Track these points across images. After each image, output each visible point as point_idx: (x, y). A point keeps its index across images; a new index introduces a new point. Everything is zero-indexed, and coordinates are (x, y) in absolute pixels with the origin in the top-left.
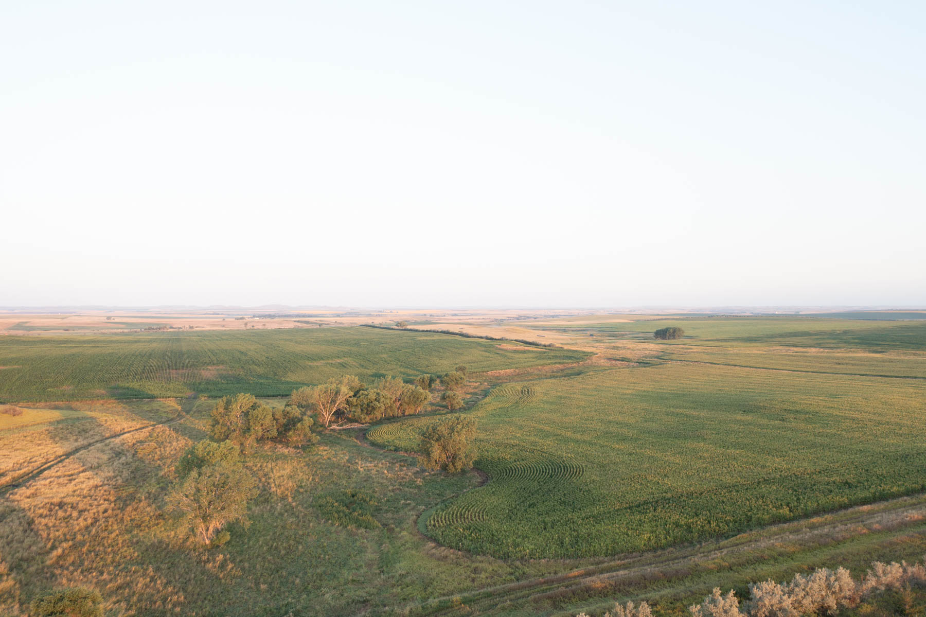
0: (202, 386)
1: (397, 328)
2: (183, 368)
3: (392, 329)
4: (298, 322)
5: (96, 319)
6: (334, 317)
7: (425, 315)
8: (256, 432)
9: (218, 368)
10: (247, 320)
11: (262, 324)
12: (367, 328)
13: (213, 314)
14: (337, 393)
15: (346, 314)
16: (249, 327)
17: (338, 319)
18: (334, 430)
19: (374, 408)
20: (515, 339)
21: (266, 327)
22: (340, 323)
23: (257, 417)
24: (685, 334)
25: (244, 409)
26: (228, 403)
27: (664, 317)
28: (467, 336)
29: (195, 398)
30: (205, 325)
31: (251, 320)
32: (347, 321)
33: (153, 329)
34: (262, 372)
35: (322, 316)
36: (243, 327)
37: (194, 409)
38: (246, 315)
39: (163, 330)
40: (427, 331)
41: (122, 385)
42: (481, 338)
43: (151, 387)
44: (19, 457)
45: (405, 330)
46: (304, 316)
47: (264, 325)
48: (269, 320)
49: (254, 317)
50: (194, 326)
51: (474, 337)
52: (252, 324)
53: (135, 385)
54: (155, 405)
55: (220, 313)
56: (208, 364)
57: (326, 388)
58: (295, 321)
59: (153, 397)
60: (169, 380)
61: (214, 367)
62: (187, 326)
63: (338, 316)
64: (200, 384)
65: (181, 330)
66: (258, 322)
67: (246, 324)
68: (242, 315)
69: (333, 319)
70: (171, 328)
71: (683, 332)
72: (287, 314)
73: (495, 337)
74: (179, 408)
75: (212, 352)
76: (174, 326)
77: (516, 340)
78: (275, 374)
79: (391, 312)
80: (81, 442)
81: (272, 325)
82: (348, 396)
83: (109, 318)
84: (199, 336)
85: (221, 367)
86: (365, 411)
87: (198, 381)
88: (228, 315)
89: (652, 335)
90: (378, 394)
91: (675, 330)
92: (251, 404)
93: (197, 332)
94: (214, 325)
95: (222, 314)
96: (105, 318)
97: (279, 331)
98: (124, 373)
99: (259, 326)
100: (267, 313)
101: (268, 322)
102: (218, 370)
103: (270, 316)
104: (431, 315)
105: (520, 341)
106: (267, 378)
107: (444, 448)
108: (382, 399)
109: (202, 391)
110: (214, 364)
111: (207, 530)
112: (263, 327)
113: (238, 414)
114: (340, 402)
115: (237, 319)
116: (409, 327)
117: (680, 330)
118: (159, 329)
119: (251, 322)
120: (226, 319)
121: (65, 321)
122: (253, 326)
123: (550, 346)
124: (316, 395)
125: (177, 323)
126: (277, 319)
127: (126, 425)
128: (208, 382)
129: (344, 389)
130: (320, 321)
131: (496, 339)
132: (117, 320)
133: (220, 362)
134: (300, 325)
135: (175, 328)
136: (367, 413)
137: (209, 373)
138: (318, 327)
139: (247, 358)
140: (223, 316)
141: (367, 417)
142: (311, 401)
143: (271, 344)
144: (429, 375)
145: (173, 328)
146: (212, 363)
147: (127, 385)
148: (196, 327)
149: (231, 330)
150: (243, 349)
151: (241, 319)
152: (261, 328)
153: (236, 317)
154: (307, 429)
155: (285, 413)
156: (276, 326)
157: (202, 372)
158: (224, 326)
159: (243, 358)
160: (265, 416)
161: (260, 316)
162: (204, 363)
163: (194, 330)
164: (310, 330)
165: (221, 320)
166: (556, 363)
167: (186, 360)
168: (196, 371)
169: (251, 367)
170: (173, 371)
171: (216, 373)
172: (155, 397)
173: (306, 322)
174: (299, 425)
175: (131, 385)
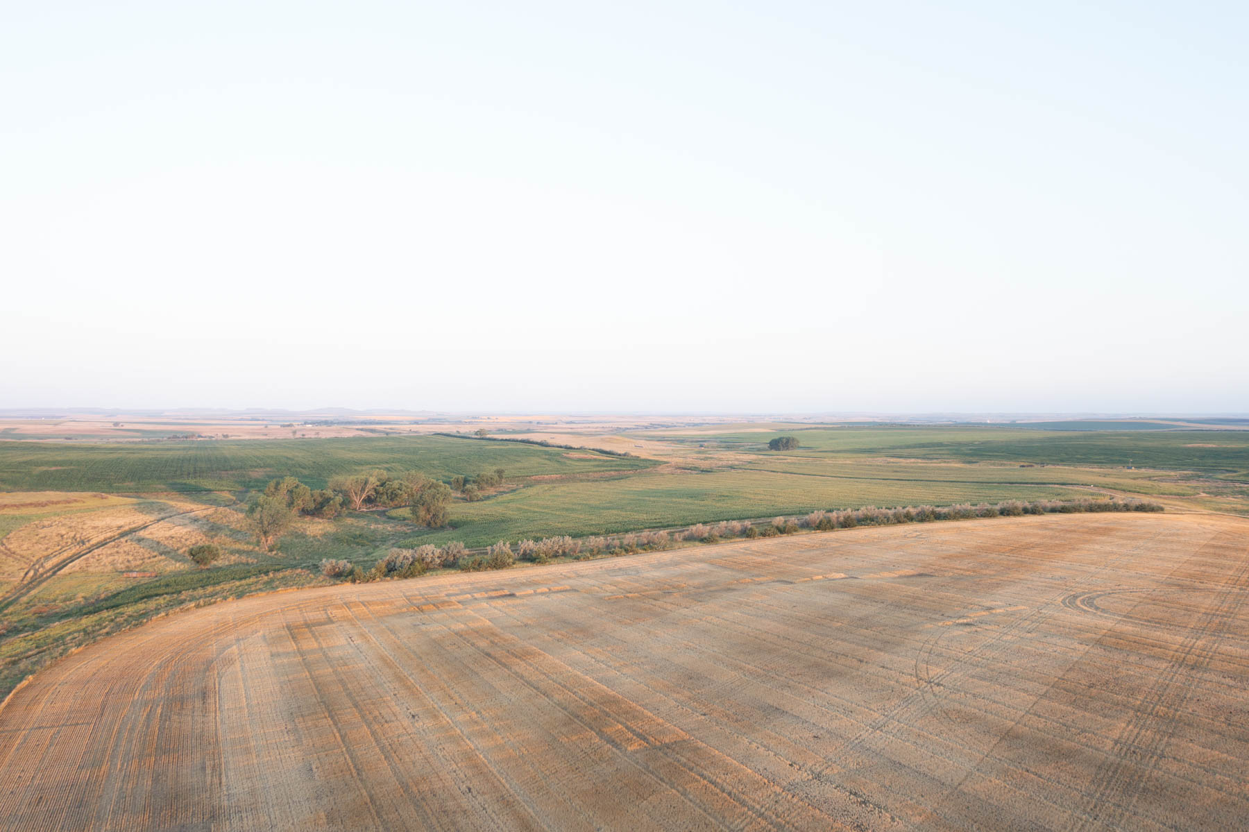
0: (251, 484)
1: (476, 437)
2: (232, 469)
3: (469, 438)
4: (362, 430)
5: (99, 425)
6: (410, 424)
7: (530, 422)
8: (298, 505)
9: (265, 470)
10: (297, 427)
11: (314, 433)
12: (440, 437)
13: (252, 420)
14: (366, 483)
15: (429, 420)
16: (298, 435)
17: (414, 427)
18: (363, 512)
19: (396, 495)
20: (592, 448)
21: (320, 436)
22: (416, 432)
23: (299, 494)
24: (801, 444)
25: (289, 488)
26: (278, 484)
28: (547, 446)
29: (247, 492)
30: (243, 433)
31: (300, 427)
32: (424, 429)
33: (179, 438)
34: (307, 474)
35: (396, 423)
36: (290, 436)
37: (247, 499)
38: (295, 421)
39: (191, 439)
40: (506, 440)
41: (178, 481)
42: (561, 447)
43: (206, 483)
45: (483, 439)
46: (371, 423)
47: (318, 434)
48: (324, 427)
49: (306, 423)
50: (230, 434)
51: (554, 446)
52: (302, 433)
53: (192, 481)
54: (213, 496)
55: (261, 418)
56: (255, 467)
57: (357, 479)
58: (357, 429)
59: (210, 491)
60: (221, 478)
61: (261, 469)
62: (220, 434)
63: (416, 423)
64: (250, 482)
65: (213, 439)
66: (311, 430)
67: (294, 432)
68: (289, 421)
69: (407, 427)
70: (200, 436)
71: (798, 442)
72: (350, 420)
73: (574, 446)
74: (234, 498)
75: (258, 458)
76: (203, 435)
77: (593, 450)
78: (320, 475)
79: (489, 418)
80: (163, 515)
81: (327, 433)
82: (375, 485)
83: (116, 424)
84: (238, 445)
85: (268, 469)
86: (390, 498)
87: (248, 480)
88: (271, 421)
89: (766, 446)
90: (401, 484)
91: (788, 440)
92: (295, 485)
93: (234, 441)
94: (253, 433)
95: (263, 420)
96: (111, 425)
97: (336, 440)
98: (178, 473)
99: (311, 436)
100: (324, 419)
101: (322, 431)
102: (265, 472)
103: (326, 423)
104: (538, 423)
105: (597, 450)
106: (312, 479)
108: (404, 488)
109: (252, 487)
110: (261, 467)
111: (267, 541)
112: (316, 436)
113: (285, 492)
114: (369, 491)
115: (284, 426)
116: (488, 436)
117: (793, 439)
118: (186, 438)
119: (300, 430)
120: (269, 427)
121: (60, 427)
122: (303, 435)
123: (625, 455)
124: (348, 483)
125: (207, 432)
126: (334, 427)
127: (193, 506)
128: (257, 481)
129: (372, 480)
130: (391, 429)
131: (574, 449)
132: (127, 427)
133: (266, 466)
134: (364, 434)
135: (205, 437)
136: (391, 499)
137: (258, 474)
138: (385, 436)
139: (293, 462)
140: (265, 422)
141: (391, 503)
142: (344, 488)
143: (321, 452)
144: (463, 476)
145: (202, 437)
146: (259, 466)
147: (184, 481)
148: (232, 436)
149: (275, 439)
150: (290, 455)
151: (288, 426)
152: (313, 437)
153: (282, 423)
154: (338, 506)
155: (322, 495)
156: (332, 435)
157: (250, 473)
158: (266, 435)
159: (290, 462)
160: (305, 494)
161: (313, 423)
162: (251, 466)
163: (230, 438)
164: (371, 439)
165: (263, 427)
166: (611, 470)
167: (233, 464)
168: (244, 472)
169: (297, 469)
170: (223, 472)
171: (263, 473)
172: (213, 491)
173: (372, 431)
174: (331, 502)
175: (188, 482)
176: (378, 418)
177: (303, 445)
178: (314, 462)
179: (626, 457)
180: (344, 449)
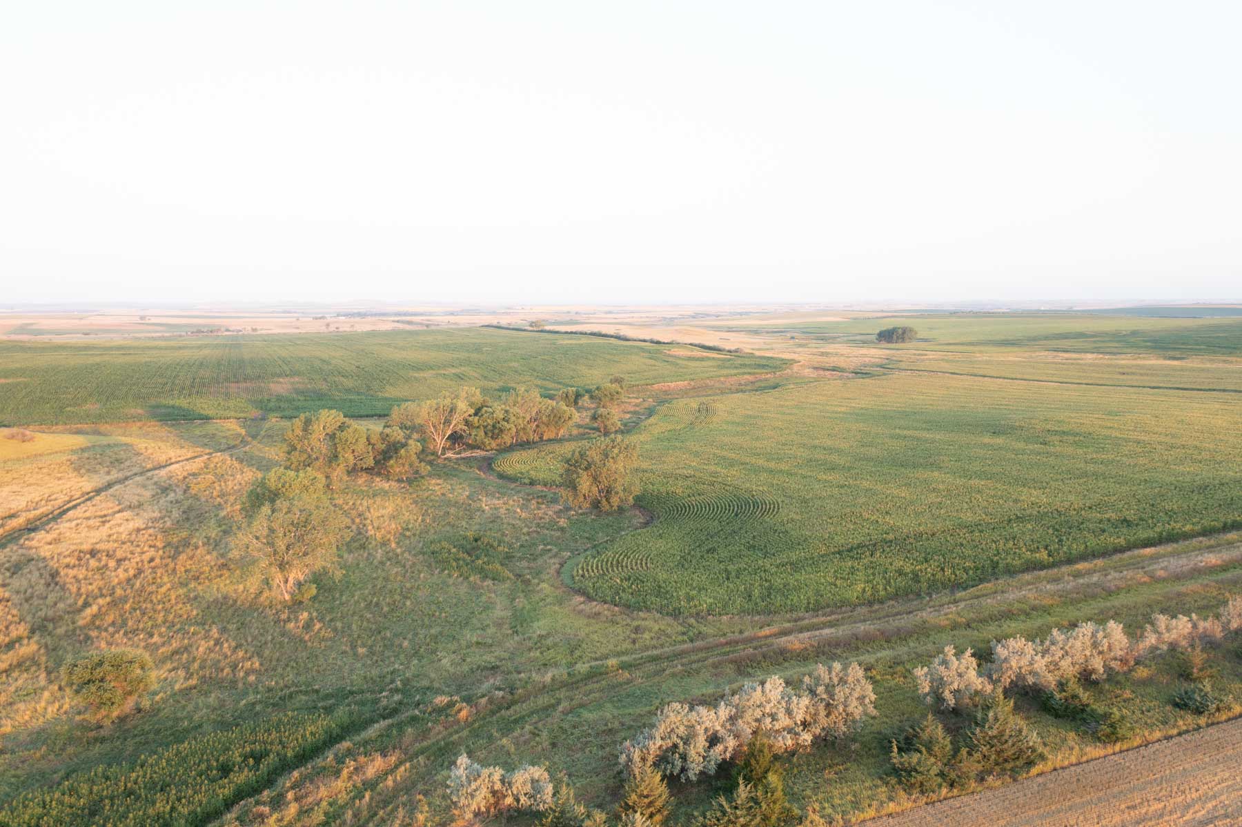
0: (272, 404)
1: (531, 329)
2: (246, 379)
3: (525, 330)
4: (398, 322)
5: (125, 319)
6: (446, 315)
7: (569, 312)
8: (346, 460)
9: (292, 380)
10: (329, 320)
11: (349, 325)
12: (491, 330)
13: (283, 312)
14: (452, 410)
15: (462, 311)
16: (332, 328)
17: (452, 319)
18: (449, 459)
19: (501, 431)
20: (689, 342)
21: (355, 329)
22: (455, 324)
23: (346, 441)
24: (918, 336)
25: (328, 431)
26: (307, 423)
27: (890, 314)
28: (627, 339)
29: (263, 419)
30: (274, 327)
31: (333, 320)
32: (463, 320)
33: (203, 332)
34: (351, 385)
35: (431, 314)
36: (323, 329)
37: (263, 433)
38: (327, 313)
39: (216, 333)
40: (572, 333)
41: (164, 402)
42: (645, 341)
43: (203, 405)
44: (34, 494)
45: (542, 331)
46: (405, 314)
47: (352, 326)
48: (358, 319)
49: (338, 315)
50: (258, 328)
51: (635, 340)
52: (337, 325)
53: (182, 402)
54: (210, 428)
55: (293, 311)
56: (279, 376)
57: (437, 404)
58: (394, 321)
59: (207, 418)
60: (227, 396)
61: (287, 380)
62: (250, 328)
63: (452, 314)
64: (269, 400)
65: (240, 333)
66: (344, 322)
67: (328, 325)
68: (321, 313)
69: (446, 319)
70: (227, 330)
71: (916, 333)
72: (383, 311)
73: (662, 340)
74: (243, 432)
75: (283, 360)
76: (231, 329)
77: (691, 344)
78: (369, 388)
79: (523, 308)
80: (115, 475)
81: (364, 326)
82: (466, 415)
83: (142, 318)
84: (265, 341)
85: (296, 379)
86: (490, 435)
87: (266, 397)
88: (303, 313)
89: (874, 337)
90: (507, 411)
91: (904, 331)
92: (339, 424)
93: (261, 335)
94: (285, 327)
95: (295, 312)
96: (138, 318)
97: (372, 334)
98: (168, 387)
99: (345, 328)
100: (356, 311)
101: (357, 323)
102: (292, 384)
103: (360, 315)
104: (576, 313)
105: (696, 345)
106: (358, 393)
107: (595, 479)
108: (513, 419)
109: (271, 410)
110: (287, 376)
111: (286, 581)
112: (351, 329)
113: (322, 437)
114: (457, 423)
115: (316, 318)
116: (547, 328)
117: (911, 330)
118: (212, 332)
119: (334, 323)
120: (301, 319)
121: (83, 322)
122: (337, 328)
123: (736, 351)
124: (424, 413)
125: (235, 325)
126: (369, 319)
127: (172, 453)
128: (279, 398)
129: (462, 405)
130: (428, 320)
131: (665, 344)
132: (154, 320)
133: (295, 373)
134: (401, 326)
135: (233, 331)
136: (492, 437)
137: (281, 387)
138: (425, 328)
139: (330, 367)
140: (296, 315)
141: (492, 442)
142: (418, 421)
143: (363, 350)
144: (574, 389)
145: (230, 331)
146: (283, 374)
147: (171, 403)
148: (261, 330)
149: (306, 333)
150: (325, 356)
151: (320, 318)
152: (348, 329)
153: (314, 316)
154: (414, 458)
155: (384, 437)
156: (368, 328)
157: (272, 385)
158: (298, 328)
159: (325, 367)
160: (357, 440)
161: (346, 315)
162: (274, 375)
163: (259, 333)
164: (410, 333)
165: (294, 319)
166: (745, 373)
167: (249, 371)
168: (262, 385)
169: (336, 379)
170: (232, 385)
171: (290, 387)
172: (210, 419)
173: (409, 323)
174: (403, 451)
175: (177, 402)
176: (411, 310)
177: (338, 340)
178: (358, 367)
179: (738, 354)
180: (389, 345)
